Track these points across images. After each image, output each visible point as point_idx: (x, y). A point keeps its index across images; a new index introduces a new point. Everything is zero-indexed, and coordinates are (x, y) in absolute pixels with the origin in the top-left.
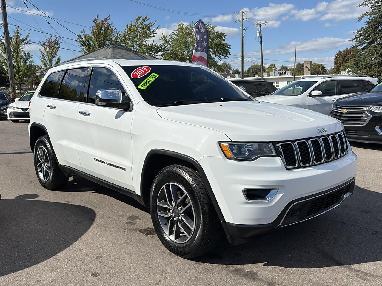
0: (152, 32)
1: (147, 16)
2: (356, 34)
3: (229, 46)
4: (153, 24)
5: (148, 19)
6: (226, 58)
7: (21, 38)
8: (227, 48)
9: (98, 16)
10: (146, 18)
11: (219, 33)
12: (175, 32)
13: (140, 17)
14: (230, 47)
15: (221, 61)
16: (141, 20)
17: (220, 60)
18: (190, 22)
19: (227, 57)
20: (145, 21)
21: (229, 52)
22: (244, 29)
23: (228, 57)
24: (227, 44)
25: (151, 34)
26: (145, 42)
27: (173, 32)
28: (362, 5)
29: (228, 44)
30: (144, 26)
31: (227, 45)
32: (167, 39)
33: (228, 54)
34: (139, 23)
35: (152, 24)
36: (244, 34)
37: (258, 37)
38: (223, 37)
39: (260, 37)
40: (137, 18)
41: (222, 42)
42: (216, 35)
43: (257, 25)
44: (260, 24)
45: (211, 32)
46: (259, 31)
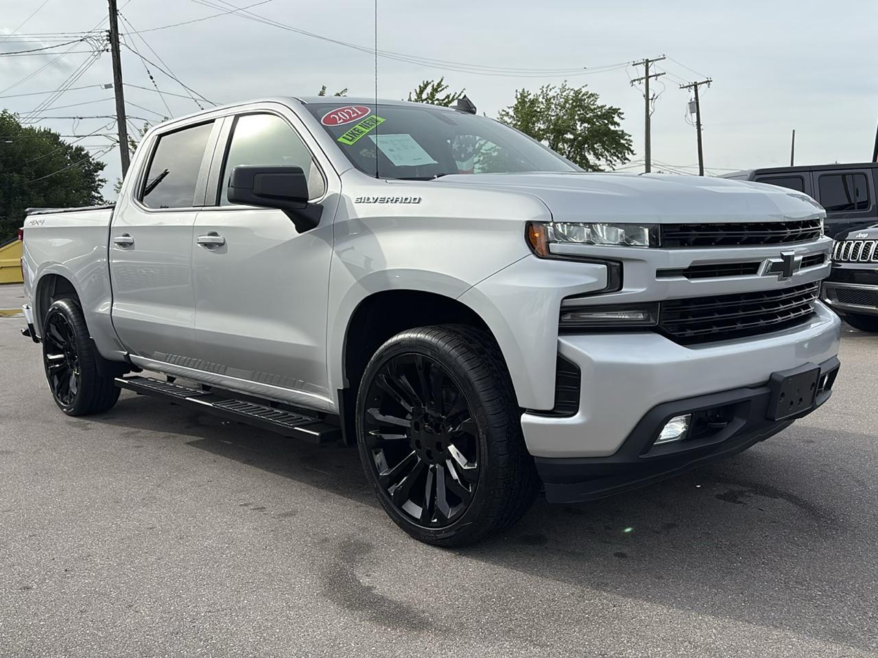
1: (442, 80)
3: (627, 137)
4: (457, 98)
5: (446, 87)
6: (625, 163)
8: (622, 141)
9: (324, 88)
10: (439, 85)
11: (607, 107)
12: (507, 110)
13: (426, 86)
14: (630, 138)
16: (429, 89)
18: (543, 87)
19: (626, 161)
20: (437, 92)
21: (632, 148)
22: (652, 99)
23: (630, 161)
24: (623, 131)
27: (503, 111)
29: (625, 132)
30: (436, 102)
31: (622, 135)
33: (629, 154)
34: (424, 96)
36: (650, 108)
37: (691, 113)
38: (616, 116)
39: (695, 115)
40: (422, 85)
41: (612, 128)
42: (599, 113)
43: (690, 86)
44: (696, 85)
45: (587, 108)
46: (693, 100)
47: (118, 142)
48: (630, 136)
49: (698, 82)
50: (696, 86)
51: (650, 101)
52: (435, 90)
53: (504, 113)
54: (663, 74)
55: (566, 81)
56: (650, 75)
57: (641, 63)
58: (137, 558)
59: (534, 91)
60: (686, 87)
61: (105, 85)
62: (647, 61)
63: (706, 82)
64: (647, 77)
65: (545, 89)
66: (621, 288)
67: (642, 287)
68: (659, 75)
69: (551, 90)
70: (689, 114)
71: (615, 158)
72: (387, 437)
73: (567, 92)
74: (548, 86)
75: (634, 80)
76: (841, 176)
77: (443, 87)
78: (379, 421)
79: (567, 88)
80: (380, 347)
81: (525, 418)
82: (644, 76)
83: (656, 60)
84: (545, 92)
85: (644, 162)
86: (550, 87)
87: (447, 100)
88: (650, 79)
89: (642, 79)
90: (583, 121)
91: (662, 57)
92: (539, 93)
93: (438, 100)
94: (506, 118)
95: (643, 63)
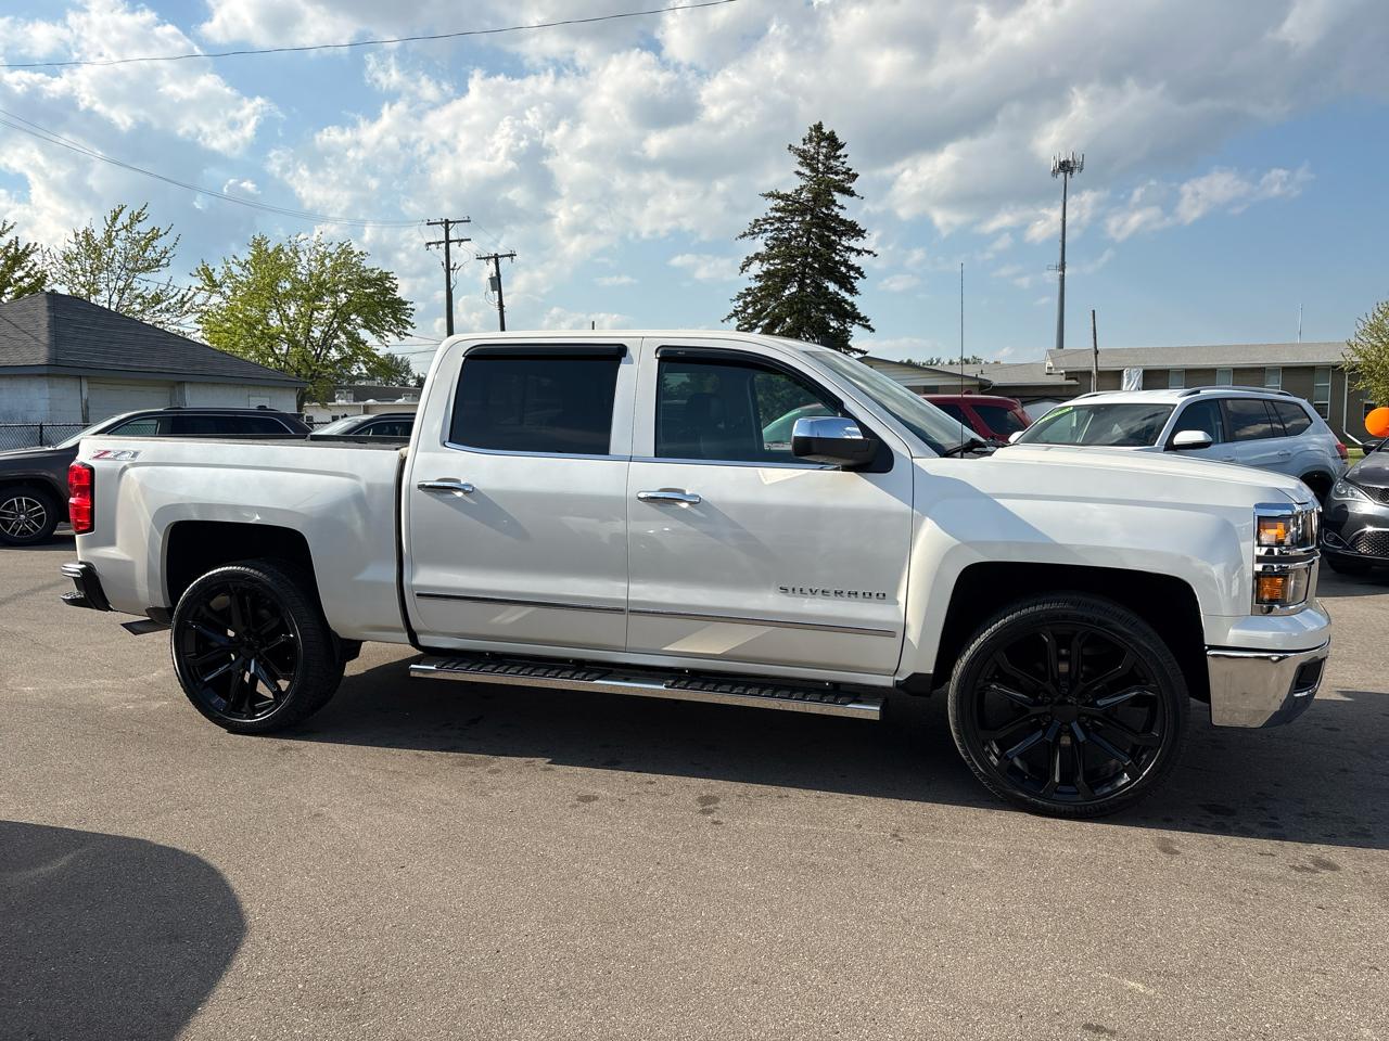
1: (145, 207)
2: (735, 303)
15: (385, 346)
17: (381, 343)
19: (403, 337)
28: (745, 235)
30: (136, 236)
32: (217, 277)
35: (160, 233)
36: (453, 281)
37: (492, 290)
38: (388, 282)
39: (496, 293)
40: (114, 209)
41: (390, 294)
42: (369, 277)
43: (488, 258)
46: (494, 275)
49: (499, 254)
50: (496, 259)
51: (452, 271)
52: (135, 219)
54: (467, 240)
56: (451, 239)
57: (438, 223)
59: (277, 239)
60: (485, 258)
62: (447, 222)
63: (509, 255)
64: (448, 242)
65: (292, 240)
68: (462, 240)
74: (298, 236)
75: (431, 243)
77: (147, 216)
82: (443, 239)
83: (459, 222)
88: (451, 244)
89: (440, 242)
91: (466, 219)
92: (284, 242)
93: (138, 232)
94: (236, 270)
95: (442, 223)
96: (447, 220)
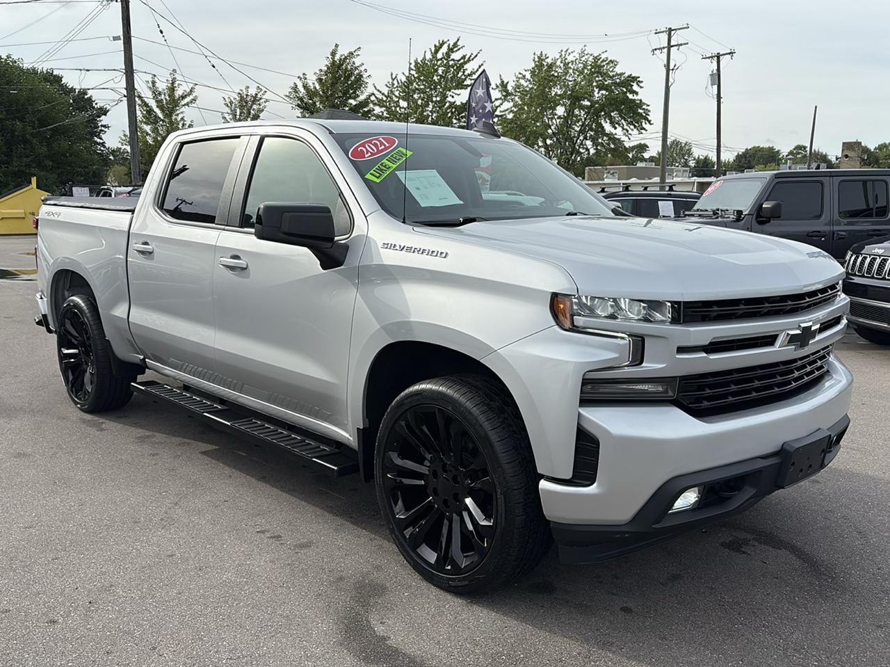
0: (469, 75)
1: (458, 40)
3: (644, 107)
4: (473, 59)
5: (462, 48)
6: (642, 133)
7: (179, 92)
8: (640, 111)
9: (337, 46)
10: (455, 45)
11: (626, 75)
12: (524, 73)
13: (441, 45)
14: (648, 108)
15: (629, 139)
16: (444, 49)
17: (626, 136)
18: (562, 51)
19: (643, 131)
20: (453, 52)
21: (650, 118)
22: (673, 70)
23: (646, 130)
24: (641, 100)
25: (465, 79)
26: (453, 97)
27: (520, 74)
29: (643, 101)
30: (451, 63)
31: (641, 104)
32: (510, 88)
33: (646, 124)
34: (439, 56)
35: (471, 58)
36: (671, 80)
37: (712, 85)
38: (635, 84)
39: (715, 87)
40: (437, 45)
41: (630, 96)
42: (618, 80)
43: (712, 57)
44: (718, 56)
45: (605, 75)
46: (715, 72)
47: (125, 96)
48: (648, 106)
49: (721, 53)
50: (718, 58)
51: (671, 71)
52: (451, 50)
53: (520, 76)
54: (685, 44)
55: (585, 46)
56: (672, 44)
57: (663, 32)
58: (158, 592)
59: (552, 55)
60: (709, 58)
61: (113, 37)
62: (670, 30)
63: (729, 54)
64: (670, 46)
65: (563, 53)
66: (641, 362)
67: (664, 364)
68: (681, 45)
69: (570, 54)
70: (710, 86)
71: (632, 127)
72: (406, 481)
73: (586, 57)
74: (567, 50)
75: (656, 49)
76: (862, 183)
77: (459, 47)
78: (398, 465)
79: (586, 52)
80: (401, 393)
81: (543, 484)
82: (666, 45)
83: (679, 29)
84: (564, 56)
85: (661, 134)
86: (569, 51)
87: (462, 61)
88: (672, 48)
89: (664, 48)
90: (601, 88)
91: (686, 26)
92: (557, 57)
93: (453, 60)
94: (522, 82)
95: (666, 31)
96: (670, 29)
